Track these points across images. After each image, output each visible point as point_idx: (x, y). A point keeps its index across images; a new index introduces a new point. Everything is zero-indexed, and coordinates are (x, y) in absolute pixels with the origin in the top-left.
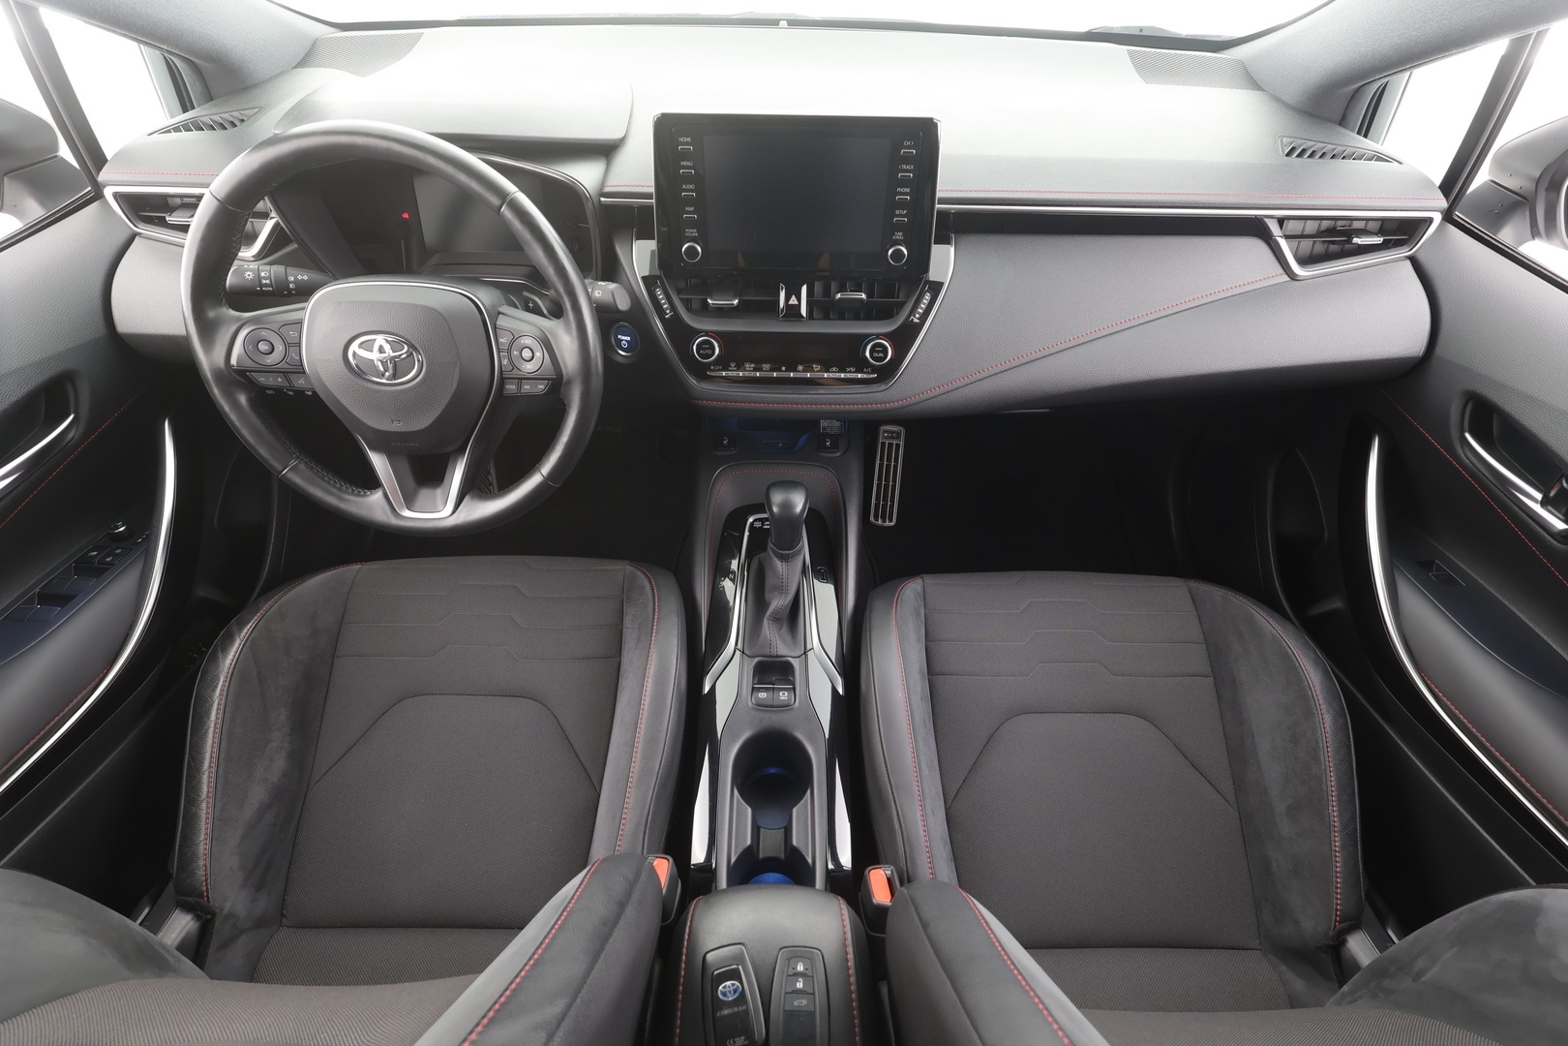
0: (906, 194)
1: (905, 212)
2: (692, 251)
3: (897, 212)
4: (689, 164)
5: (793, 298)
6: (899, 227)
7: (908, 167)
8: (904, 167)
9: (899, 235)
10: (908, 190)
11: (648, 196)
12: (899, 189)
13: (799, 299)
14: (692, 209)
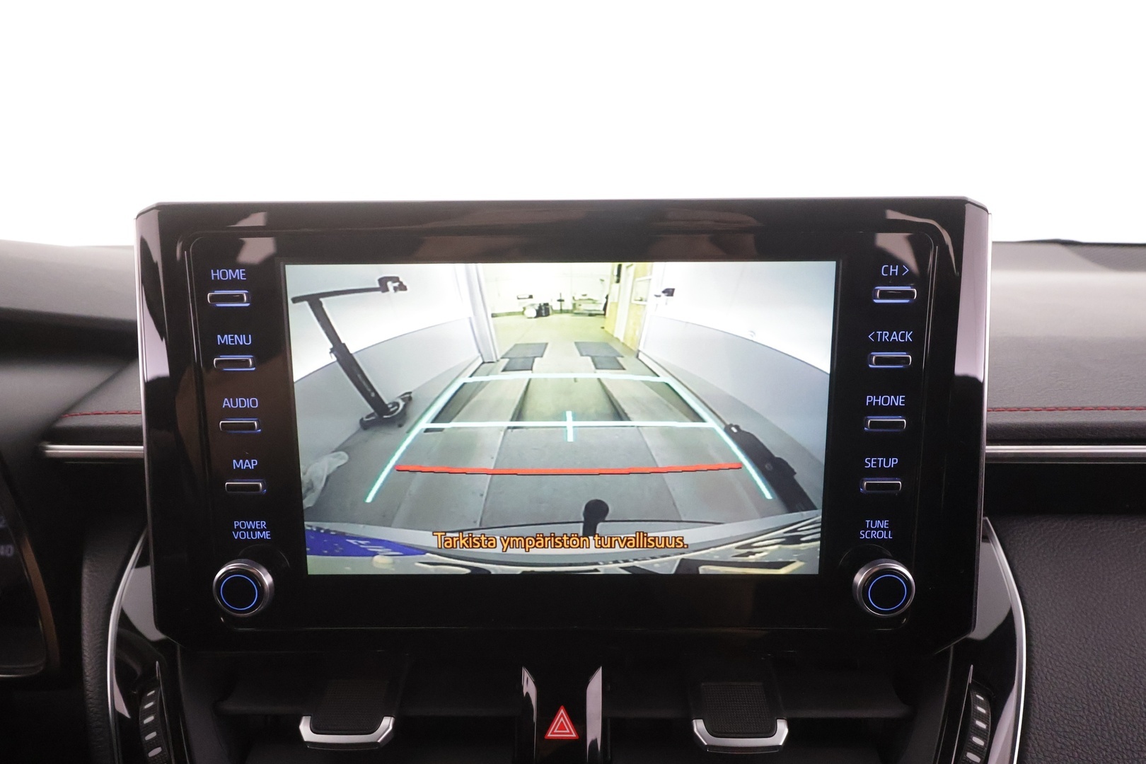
0: (893, 410)
1: (893, 462)
2: (241, 587)
3: (870, 463)
4: (241, 340)
5: (562, 717)
6: (880, 504)
7: (895, 337)
8: (884, 335)
9: (879, 529)
10: (899, 401)
11: (129, 436)
12: (870, 399)
13: (579, 719)
14: (252, 464)
